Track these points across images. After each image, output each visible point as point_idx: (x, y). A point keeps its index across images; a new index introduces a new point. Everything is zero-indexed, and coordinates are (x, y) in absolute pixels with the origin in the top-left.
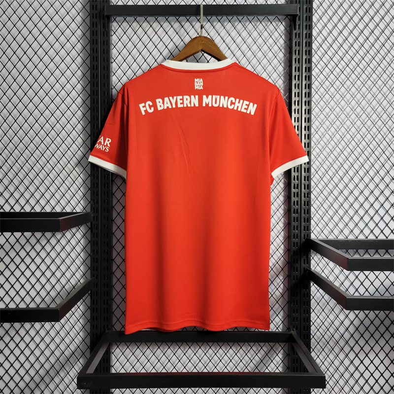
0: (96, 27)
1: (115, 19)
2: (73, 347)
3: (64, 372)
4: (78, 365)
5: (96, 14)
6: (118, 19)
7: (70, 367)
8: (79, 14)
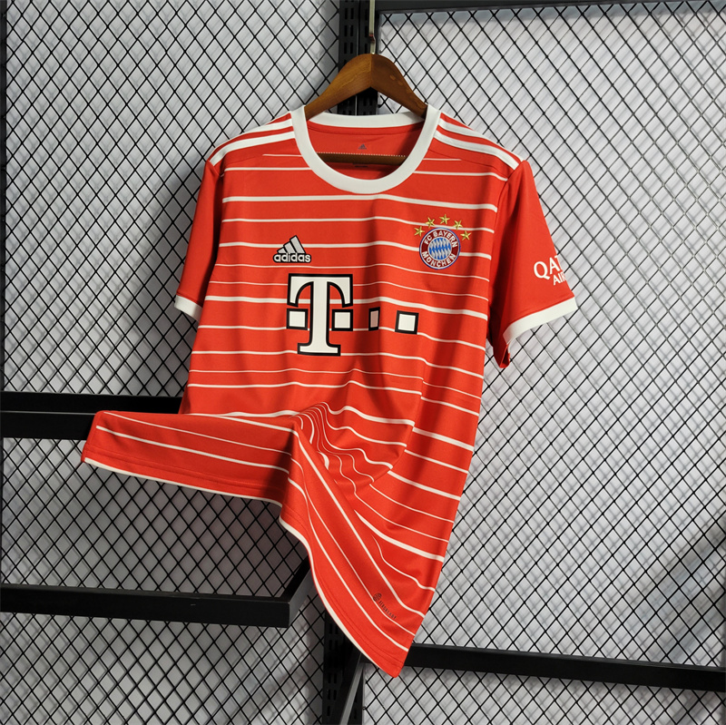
0: (352, 35)
1: (388, 19)
2: (289, 663)
3: (271, 710)
4: (297, 700)
5: (352, 10)
6: (394, 17)
7: (283, 702)
8: (317, 11)
